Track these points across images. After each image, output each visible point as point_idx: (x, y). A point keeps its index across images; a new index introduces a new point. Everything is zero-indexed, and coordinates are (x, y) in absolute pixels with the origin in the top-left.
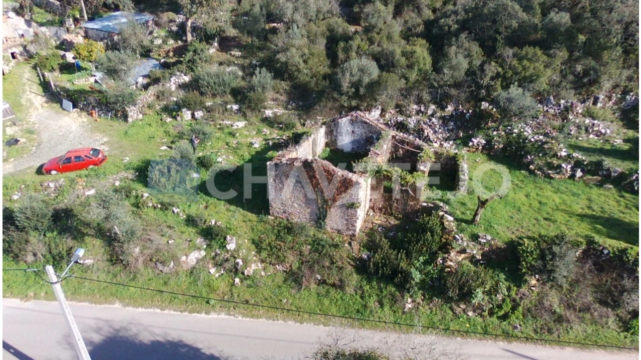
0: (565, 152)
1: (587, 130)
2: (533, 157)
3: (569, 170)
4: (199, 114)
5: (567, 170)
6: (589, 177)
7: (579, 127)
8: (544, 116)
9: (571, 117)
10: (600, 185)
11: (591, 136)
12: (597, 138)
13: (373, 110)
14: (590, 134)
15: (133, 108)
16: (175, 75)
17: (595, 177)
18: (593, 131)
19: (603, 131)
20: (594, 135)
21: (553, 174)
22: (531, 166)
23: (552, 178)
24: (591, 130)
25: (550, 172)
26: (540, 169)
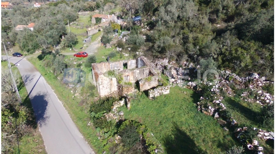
0: (219, 101)
1: (256, 97)
2: (203, 98)
3: (212, 111)
4: (120, 49)
5: (211, 111)
6: (221, 120)
7: (251, 94)
8: (233, 81)
9: (251, 87)
10: (222, 126)
11: (258, 102)
12: (262, 104)
13: (165, 59)
14: (257, 100)
15: (108, 44)
16: (126, 36)
17: (224, 121)
18: (259, 99)
19: (268, 101)
20: (260, 101)
21: (204, 110)
22: (199, 103)
23: (202, 112)
24: (258, 98)
25: (203, 108)
26: (201, 106)
